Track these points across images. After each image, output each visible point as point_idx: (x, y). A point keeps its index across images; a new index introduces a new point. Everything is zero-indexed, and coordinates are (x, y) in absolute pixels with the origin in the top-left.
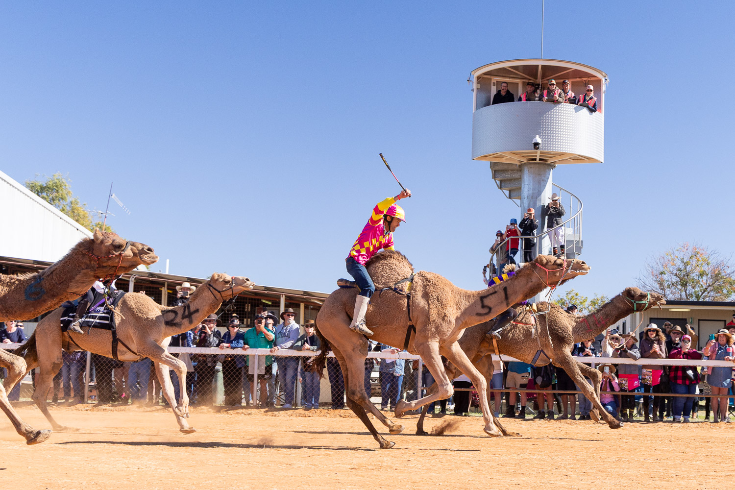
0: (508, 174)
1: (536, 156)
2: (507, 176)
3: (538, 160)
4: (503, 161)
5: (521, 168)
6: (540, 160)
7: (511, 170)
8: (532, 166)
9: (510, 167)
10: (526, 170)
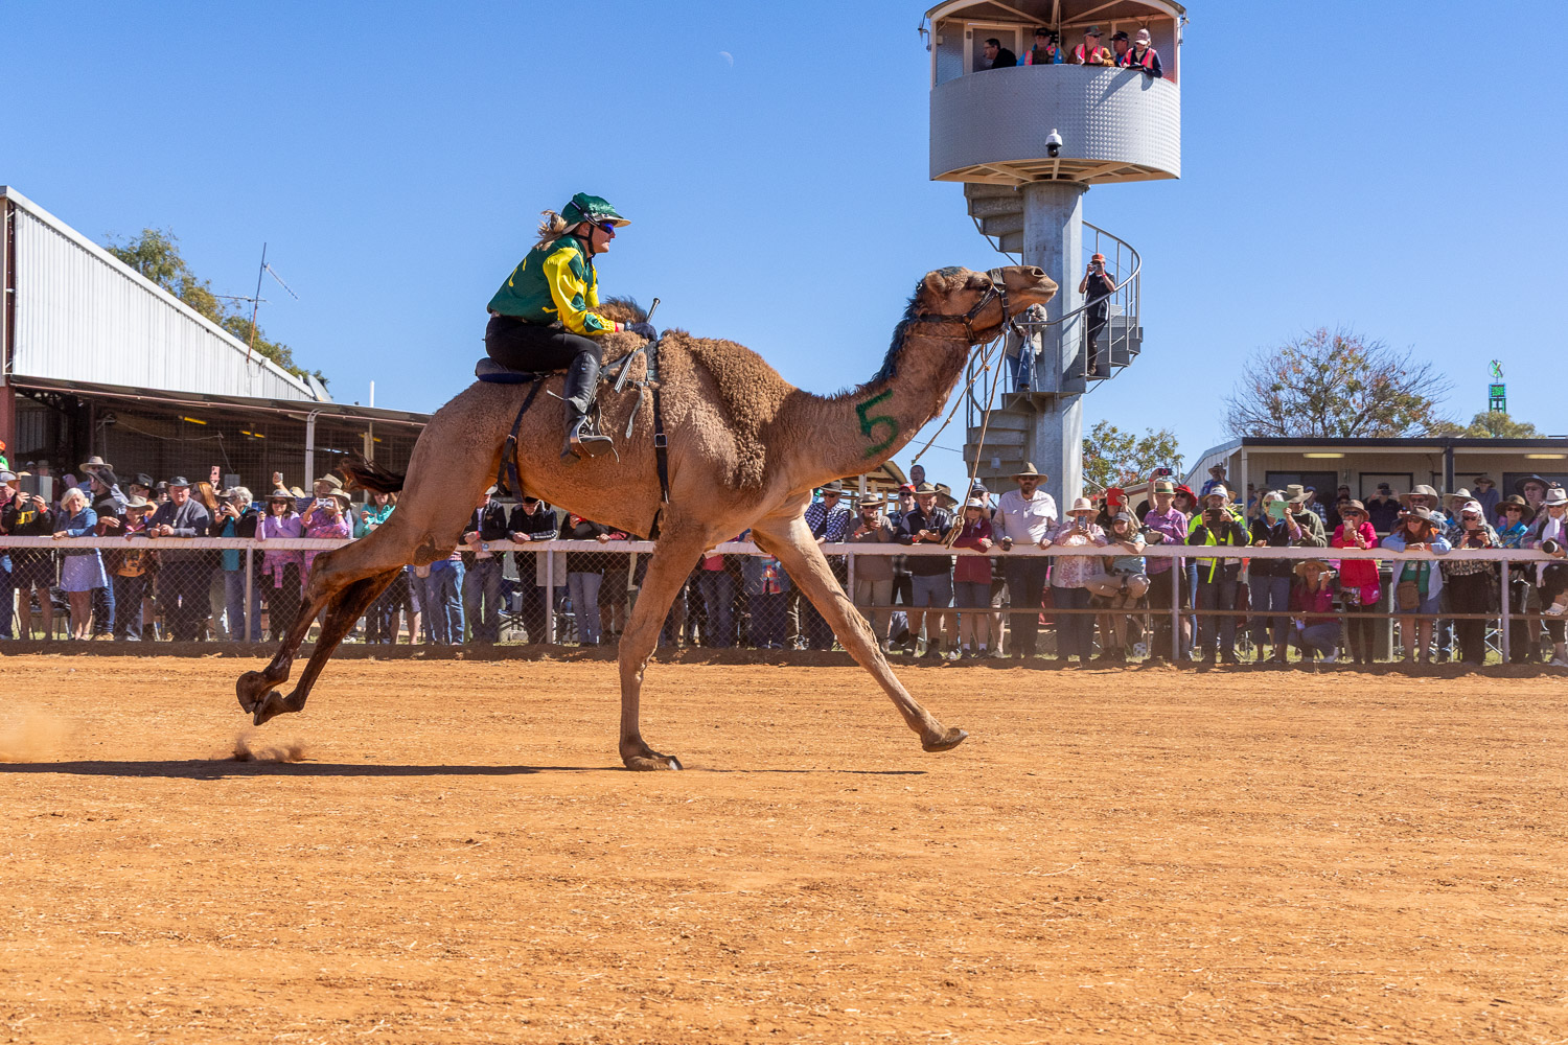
0: (998, 206)
1: (1052, 169)
3: (1054, 178)
4: (990, 180)
5: (1023, 189)
6: (1060, 176)
7: (1005, 198)
8: (1045, 188)
9: (1003, 193)
10: (1031, 196)
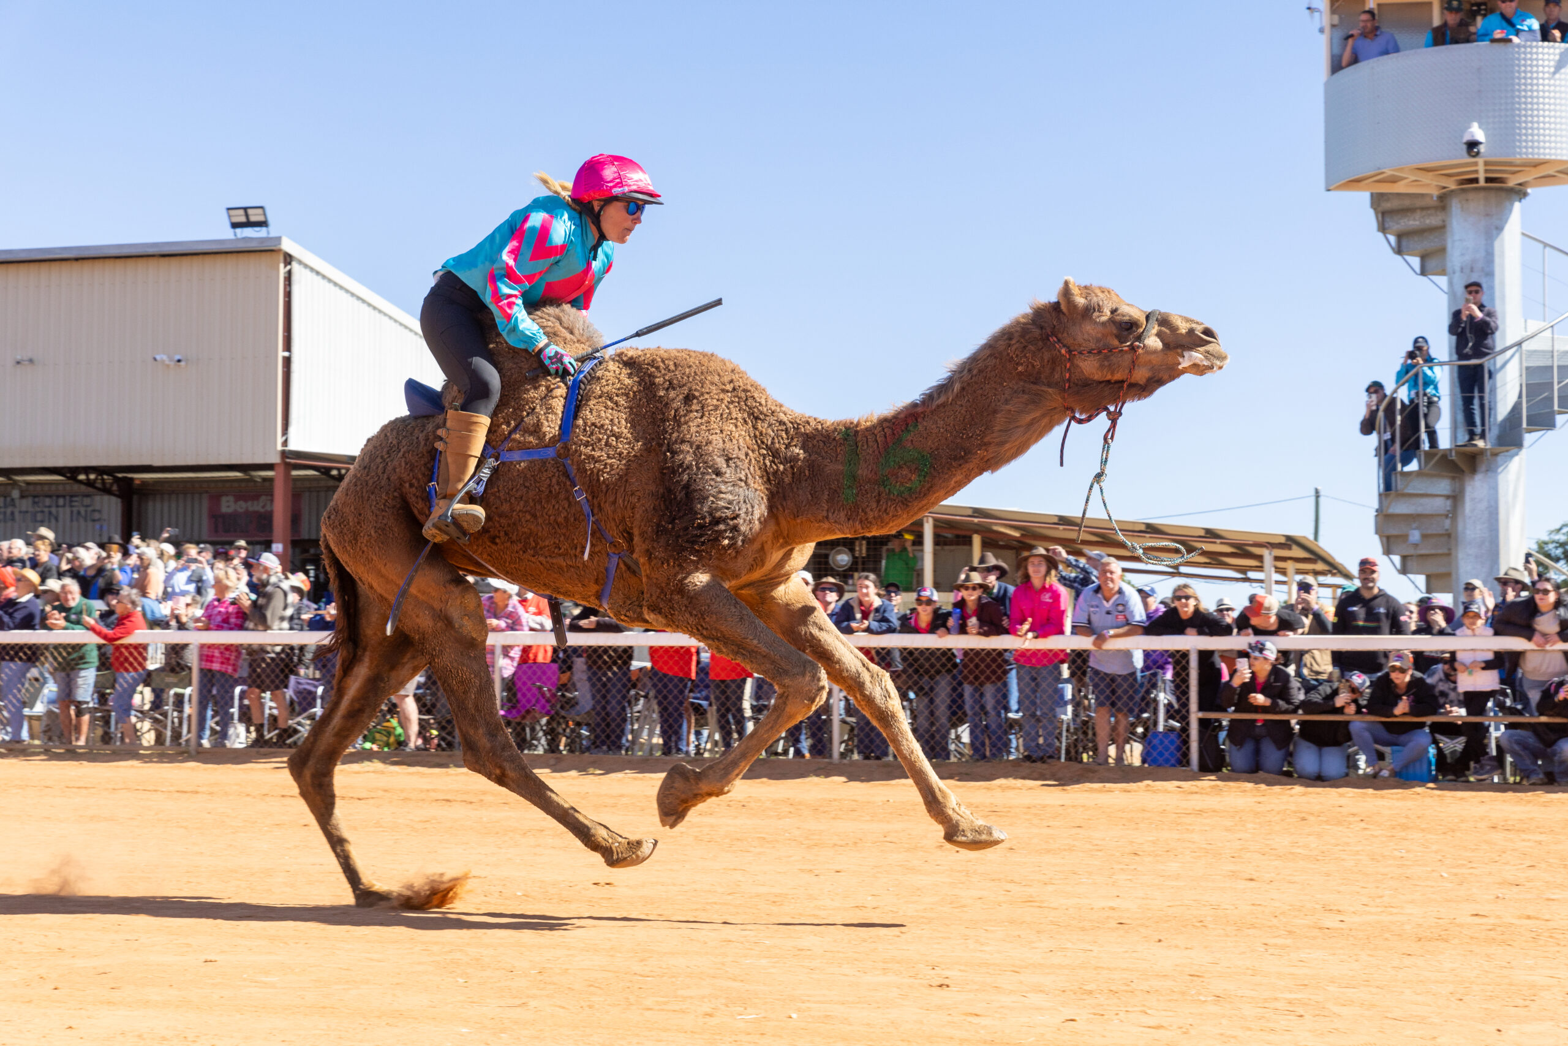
0: (1415, 220)
1: (1476, 172)
2: (1412, 222)
3: (1482, 183)
4: (1400, 188)
5: (1443, 200)
6: (1488, 180)
7: (1423, 209)
8: (1471, 195)
9: (1419, 203)
10: (1455, 205)
